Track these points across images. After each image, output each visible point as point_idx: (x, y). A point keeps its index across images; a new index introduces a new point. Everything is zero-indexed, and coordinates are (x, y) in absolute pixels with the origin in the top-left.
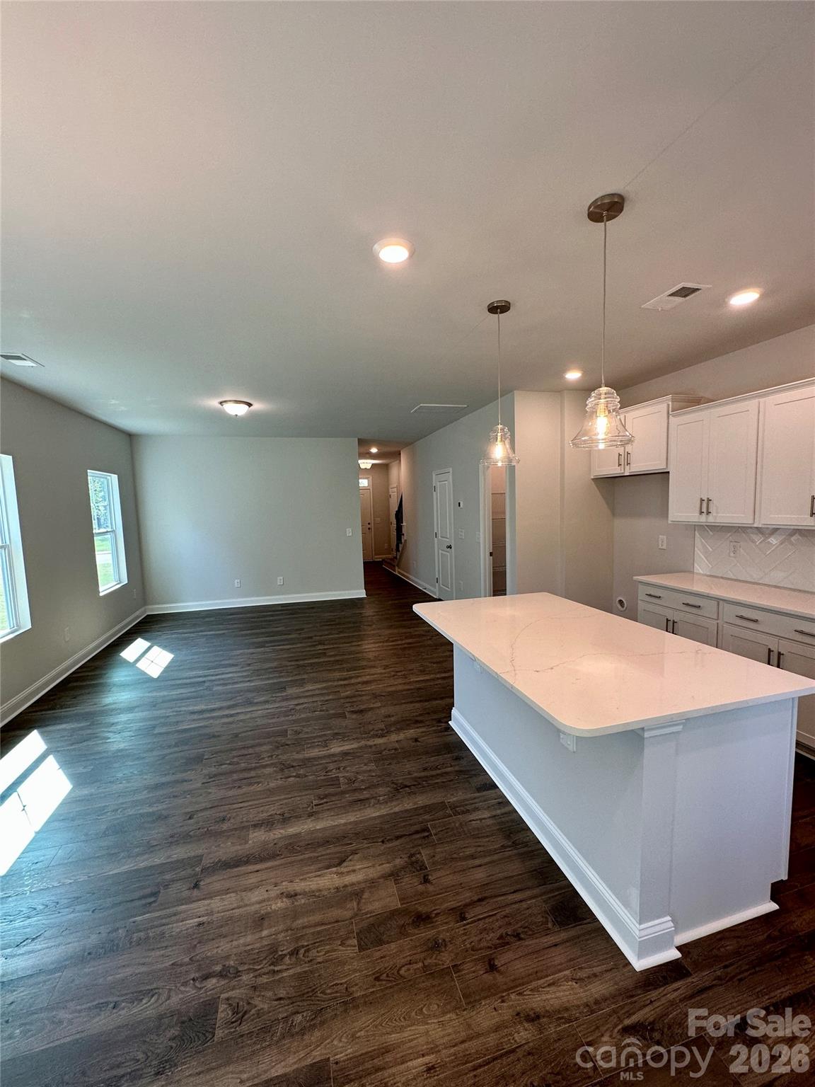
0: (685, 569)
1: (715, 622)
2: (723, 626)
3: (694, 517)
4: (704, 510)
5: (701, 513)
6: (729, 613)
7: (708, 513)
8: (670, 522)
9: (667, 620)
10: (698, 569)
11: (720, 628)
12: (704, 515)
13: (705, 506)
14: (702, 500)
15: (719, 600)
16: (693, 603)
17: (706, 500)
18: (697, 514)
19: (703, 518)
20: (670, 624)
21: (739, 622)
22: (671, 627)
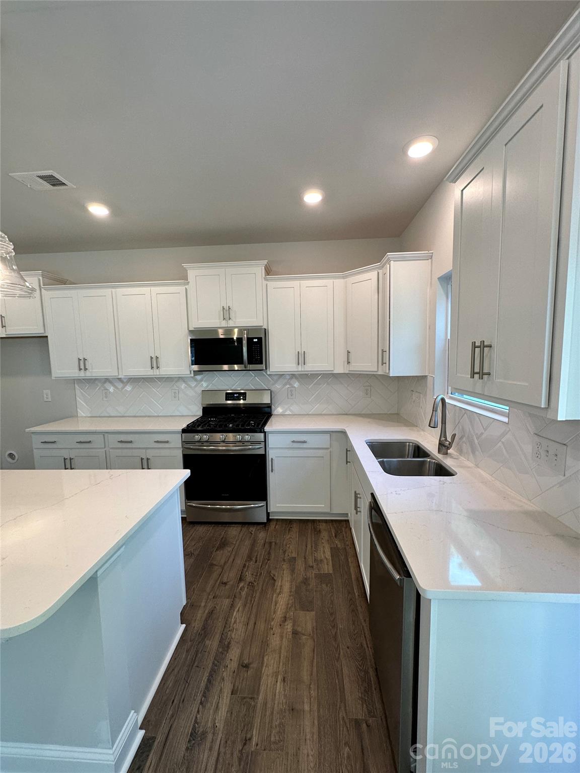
0: (72, 415)
1: (103, 450)
2: (109, 451)
3: (74, 373)
4: (82, 367)
5: (80, 369)
6: (113, 440)
7: (86, 369)
8: (53, 378)
9: (65, 459)
10: (81, 413)
11: (107, 453)
12: (82, 371)
13: (82, 364)
14: (79, 360)
15: (104, 433)
16: (85, 440)
17: (83, 360)
18: (77, 371)
19: (82, 374)
20: (68, 462)
21: (120, 445)
22: (69, 464)
